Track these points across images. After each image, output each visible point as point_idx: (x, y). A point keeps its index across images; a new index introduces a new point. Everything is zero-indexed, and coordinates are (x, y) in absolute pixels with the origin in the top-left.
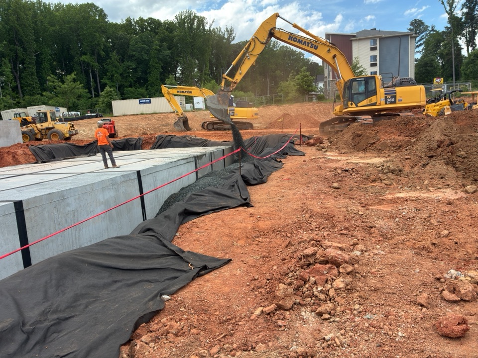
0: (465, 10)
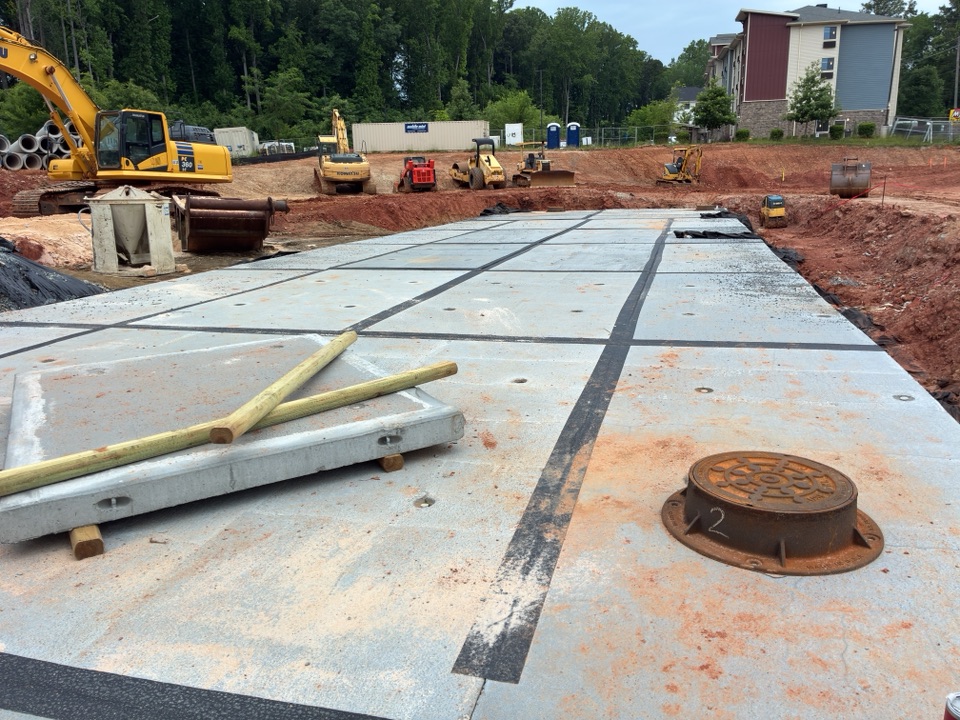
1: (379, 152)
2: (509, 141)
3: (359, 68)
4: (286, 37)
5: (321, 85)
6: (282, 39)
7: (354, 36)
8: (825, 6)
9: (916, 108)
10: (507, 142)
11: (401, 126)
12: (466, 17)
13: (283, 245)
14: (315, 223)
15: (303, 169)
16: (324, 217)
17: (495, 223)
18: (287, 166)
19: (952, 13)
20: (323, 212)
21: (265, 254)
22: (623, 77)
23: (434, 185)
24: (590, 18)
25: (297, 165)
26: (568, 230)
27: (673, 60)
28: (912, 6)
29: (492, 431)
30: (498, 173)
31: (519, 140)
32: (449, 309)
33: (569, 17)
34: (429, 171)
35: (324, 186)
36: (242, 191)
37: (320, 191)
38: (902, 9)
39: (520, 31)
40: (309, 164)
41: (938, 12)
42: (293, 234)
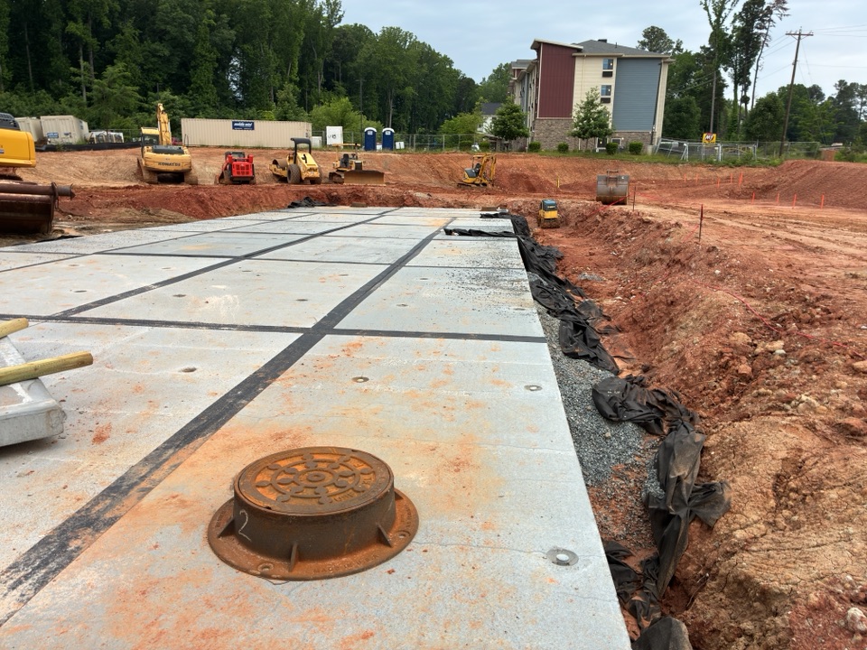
0: (738, 24)
1: (207, 146)
2: (330, 142)
3: (195, 68)
4: (123, 34)
5: (157, 81)
6: (119, 36)
7: (190, 38)
8: (605, 41)
9: (678, 131)
10: (328, 143)
11: (229, 123)
12: (297, 28)
13: (76, 229)
14: (123, 210)
15: (127, 158)
16: (133, 204)
17: (295, 215)
18: (111, 154)
19: (711, 52)
20: (134, 199)
21: (52, 238)
22: (440, 91)
23: (252, 178)
24: (411, 38)
25: (122, 154)
26: (357, 224)
27: (484, 79)
28: (679, 43)
29: (114, 424)
30: (315, 170)
31: (339, 141)
32: (179, 296)
33: (392, 36)
34: (247, 166)
35: (146, 175)
36: (61, 176)
37: (142, 180)
38: (671, 47)
39: (349, 44)
40: (133, 154)
41: (699, 51)
42: (96, 219)
